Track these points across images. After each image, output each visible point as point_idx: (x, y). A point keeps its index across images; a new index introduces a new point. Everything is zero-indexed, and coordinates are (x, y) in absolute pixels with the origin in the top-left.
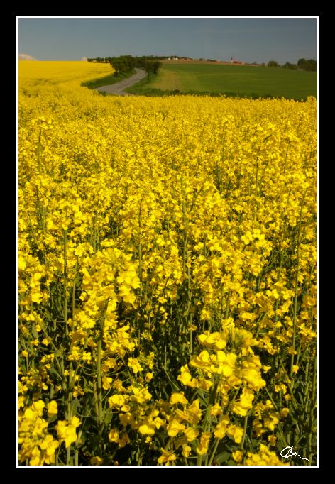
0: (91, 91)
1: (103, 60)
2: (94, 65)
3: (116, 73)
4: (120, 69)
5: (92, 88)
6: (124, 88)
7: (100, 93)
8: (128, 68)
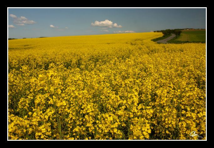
0: (154, 43)
1: (159, 31)
3: (164, 36)
4: (166, 34)
5: (155, 42)
6: (167, 41)
7: (158, 43)
8: (169, 34)
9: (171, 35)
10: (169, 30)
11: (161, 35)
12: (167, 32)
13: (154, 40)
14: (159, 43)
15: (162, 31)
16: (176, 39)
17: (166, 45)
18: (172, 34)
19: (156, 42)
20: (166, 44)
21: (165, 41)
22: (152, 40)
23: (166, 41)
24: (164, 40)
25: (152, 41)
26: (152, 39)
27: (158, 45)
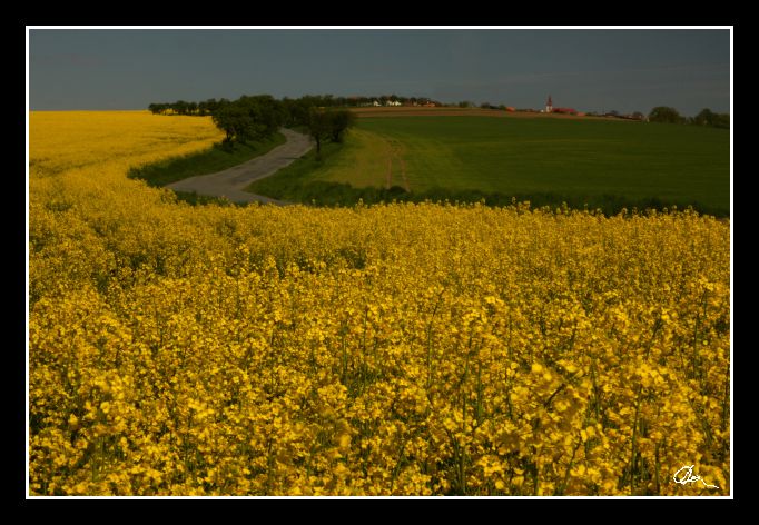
0: (155, 192)
1: (193, 107)
2: (168, 120)
3: (227, 141)
4: (240, 131)
5: (159, 185)
6: (249, 183)
7: (181, 197)
8: (263, 127)
9: (283, 140)
10: (266, 101)
11: (203, 133)
12: (252, 114)
13: (154, 175)
14: (192, 199)
15: (210, 108)
16: (316, 167)
17: (243, 211)
18: (284, 131)
19: (171, 190)
20: (244, 205)
21: (234, 181)
22: (134, 174)
23: (241, 186)
24: (231, 173)
25: (137, 182)
26: (137, 162)
27: (184, 210)
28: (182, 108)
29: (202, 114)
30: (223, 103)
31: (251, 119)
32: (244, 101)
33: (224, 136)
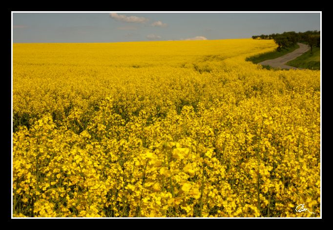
1: (267, 36)
2: (259, 41)
5: (256, 63)
6: (286, 62)
7: (264, 67)
8: (291, 43)
10: (293, 34)
18: (299, 44)
25: (249, 62)
28: (263, 37)
29: (270, 39)
30: (277, 35)
31: (287, 40)
32: (285, 34)
33: (278, 46)
